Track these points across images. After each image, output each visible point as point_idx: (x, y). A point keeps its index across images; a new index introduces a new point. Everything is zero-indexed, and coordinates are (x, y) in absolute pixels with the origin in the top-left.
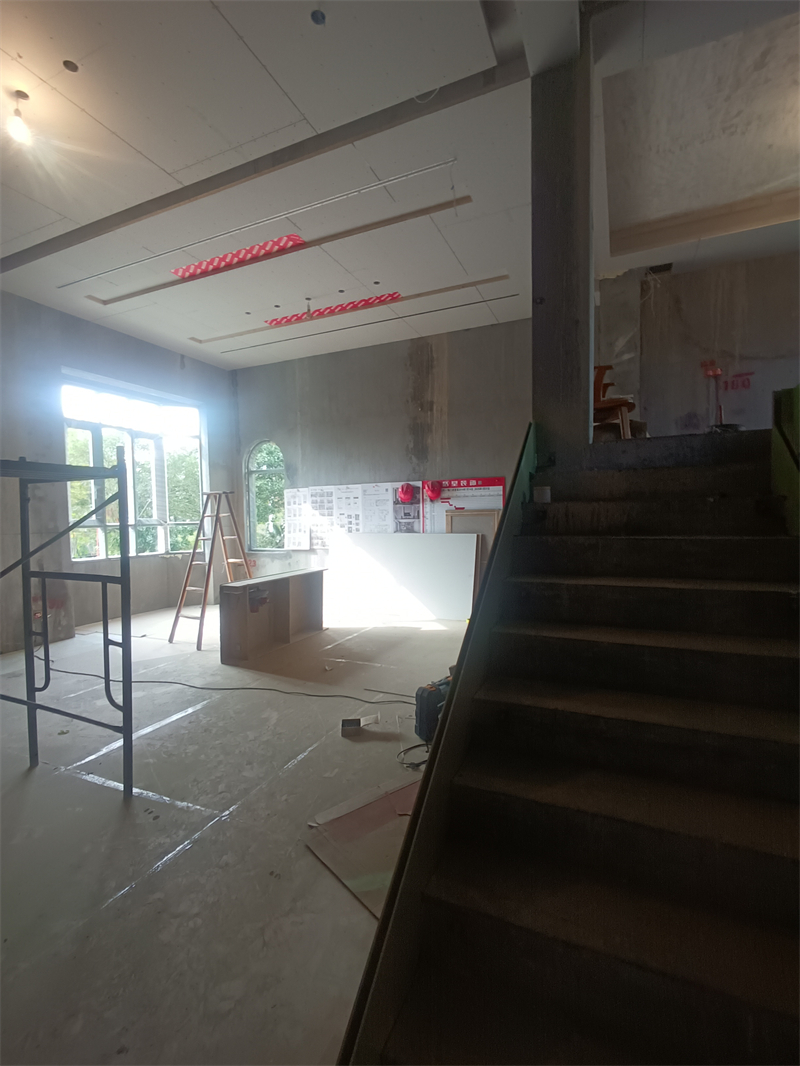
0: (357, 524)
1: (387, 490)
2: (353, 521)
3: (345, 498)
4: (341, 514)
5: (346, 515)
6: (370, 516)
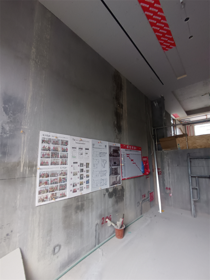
0: (88, 171)
1: (106, 146)
2: (85, 168)
3: (78, 149)
4: (74, 163)
5: (79, 164)
6: (96, 165)
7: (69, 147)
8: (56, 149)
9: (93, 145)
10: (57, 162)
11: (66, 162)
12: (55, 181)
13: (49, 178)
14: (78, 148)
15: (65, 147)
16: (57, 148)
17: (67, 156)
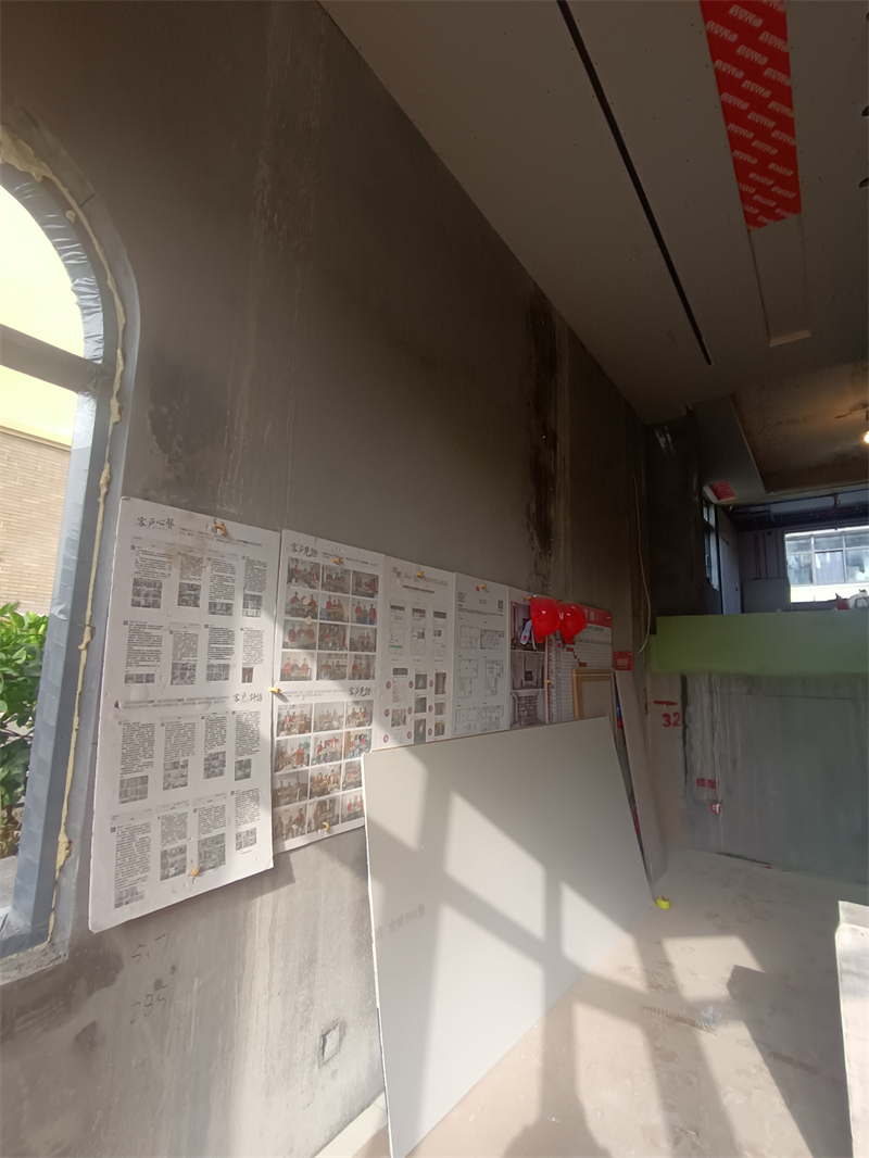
0: (440, 709)
1: (500, 605)
2: (429, 694)
3: (411, 611)
4: (396, 671)
5: (411, 677)
6: (468, 681)
8: (334, 611)
9: (461, 597)
10: (338, 666)
11: (368, 666)
12: (330, 749)
14: (408, 611)
15: (366, 602)
16: (340, 606)
17: (372, 641)
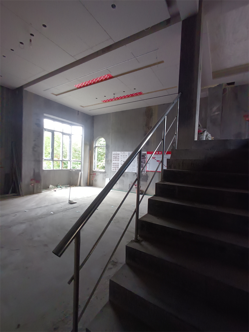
4: (121, 161)
7: (120, 155)
9: (129, 154)
13: (115, 164)
15: (118, 156)
